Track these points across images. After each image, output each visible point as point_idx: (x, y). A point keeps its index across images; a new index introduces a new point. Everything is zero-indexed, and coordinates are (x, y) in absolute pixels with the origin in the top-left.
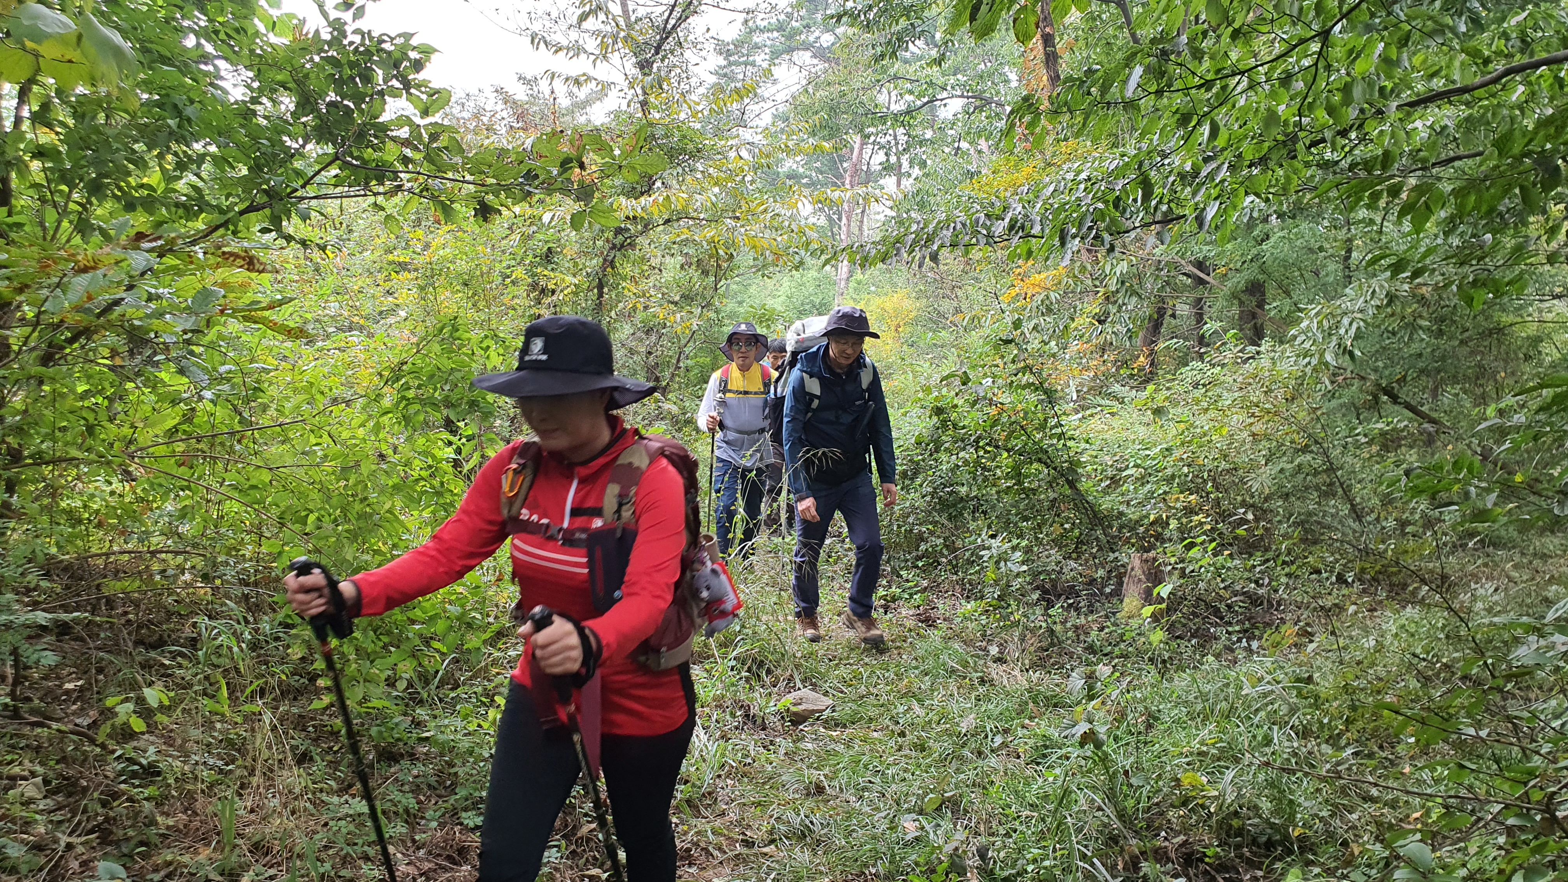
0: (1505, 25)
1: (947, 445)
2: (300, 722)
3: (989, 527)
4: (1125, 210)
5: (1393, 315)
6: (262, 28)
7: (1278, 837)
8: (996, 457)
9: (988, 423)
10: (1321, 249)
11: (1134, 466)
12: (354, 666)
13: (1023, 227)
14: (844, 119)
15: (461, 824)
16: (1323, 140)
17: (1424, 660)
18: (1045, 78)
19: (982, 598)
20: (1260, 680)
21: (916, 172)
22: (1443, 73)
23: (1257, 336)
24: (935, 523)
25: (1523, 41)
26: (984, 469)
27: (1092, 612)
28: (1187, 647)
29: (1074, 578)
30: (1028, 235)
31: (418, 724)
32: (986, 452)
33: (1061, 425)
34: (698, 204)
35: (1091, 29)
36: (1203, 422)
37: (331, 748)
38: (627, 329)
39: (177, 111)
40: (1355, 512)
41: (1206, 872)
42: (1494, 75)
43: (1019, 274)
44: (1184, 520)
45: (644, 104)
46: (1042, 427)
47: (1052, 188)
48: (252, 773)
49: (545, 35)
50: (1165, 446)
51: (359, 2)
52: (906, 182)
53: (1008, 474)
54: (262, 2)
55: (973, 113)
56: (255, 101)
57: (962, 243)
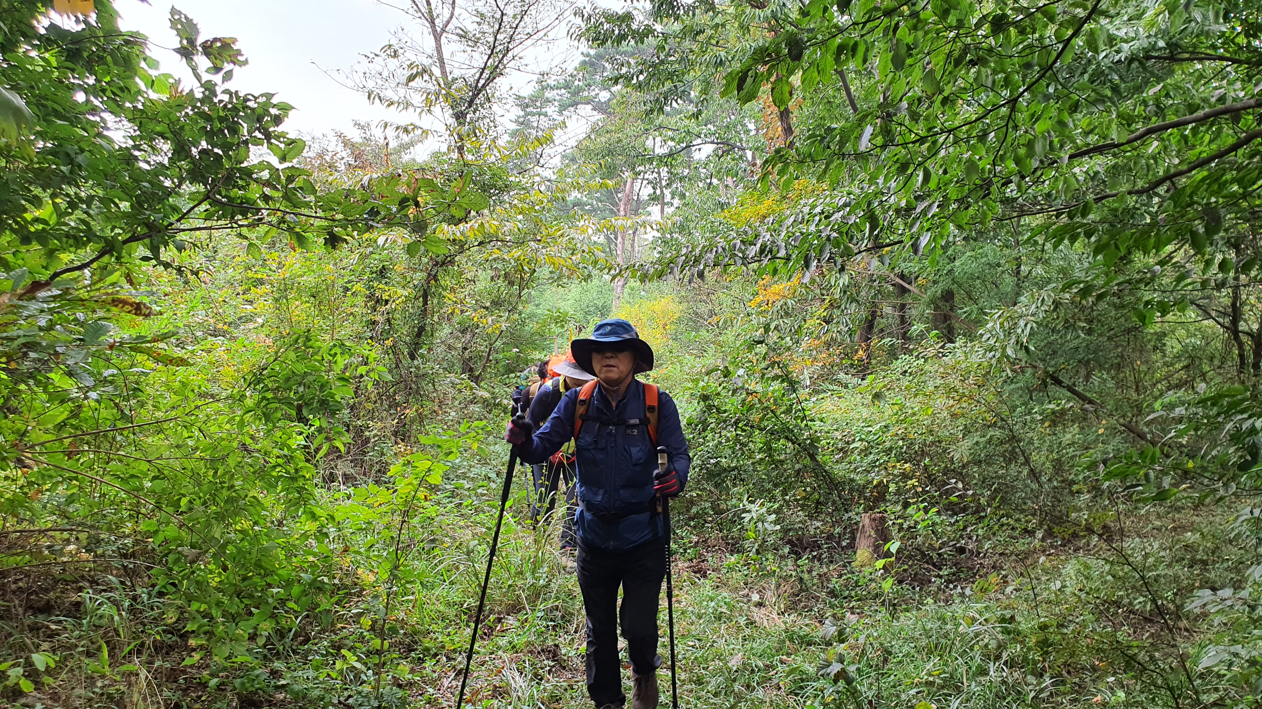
0: (1144, 95)
1: (712, 426)
2: (172, 675)
3: (748, 493)
4: (852, 238)
5: (1058, 318)
6: (142, 86)
8: (751, 434)
9: (745, 408)
10: (999, 264)
11: (860, 440)
12: (221, 627)
13: (771, 251)
14: (620, 160)
18: (780, 129)
19: (743, 551)
20: (973, 621)
21: (676, 202)
23: (952, 335)
24: (704, 490)
25: (1158, 107)
26: (742, 444)
27: (832, 562)
28: (909, 590)
29: (817, 535)
30: (776, 257)
31: (275, 674)
32: (745, 431)
33: (804, 410)
34: (506, 229)
35: (815, 91)
36: (914, 404)
37: (199, 697)
38: (447, 330)
39: (70, 160)
40: (1034, 475)
42: (1138, 133)
43: (763, 285)
44: (901, 484)
45: (461, 148)
46: (787, 410)
47: (792, 219)
49: (378, 91)
50: (883, 424)
51: (228, 67)
52: (669, 210)
53: (761, 449)
54: (143, 64)
55: (722, 156)
56: (137, 147)
57: (723, 263)
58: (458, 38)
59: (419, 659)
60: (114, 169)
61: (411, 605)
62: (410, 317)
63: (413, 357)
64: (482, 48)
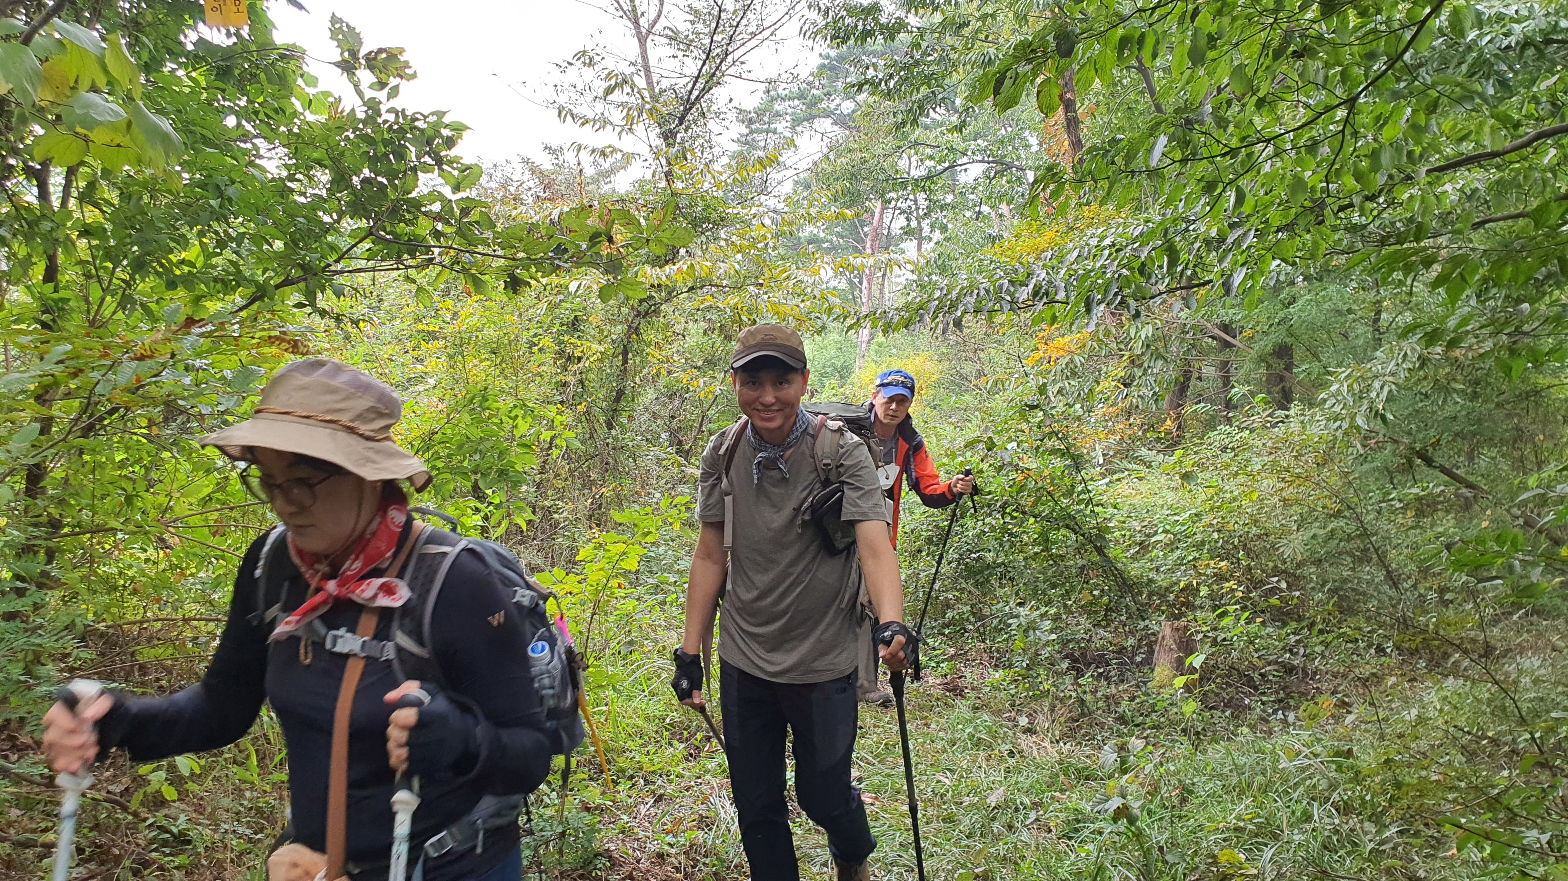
0: (1535, 89)
1: (973, 510)
3: (1017, 594)
4: (1150, 277)
5: (1425, 378)
6: (299, 107)
8: (1023, 522)
9: (1014, 488)
10: (1350, 311)
11: (1163, 532)
13: (1047, 294)
14: (866, 186)
16: (1351, 205)
17: (1469, 733)
18: (1066, 143)
19: (1010, 666)
20: (1298, 755)
21: (937, 236)
22: (1472, 137)
23: (1284, 400)
24: (961, 590)
25: (1554, 104)
26: (1011, 535)
27: (1123, 681)
28: (1221, 717)
29: (1103, 647)
30: (1053, 301)
32: (1013, 518)
33: (1089, 491)
34: (721, 271)
35: (1112, 94)
36: (1232, 487)
38: (650, 394)
39: (220, 193)
40: (1392, 579)
42: (1525, 138)
43: (1043, 338)
44: (1215, 587)
45: (668, 175)
46: (1069, 493)
47: (1075, 254)
49: (571, 107)
50: (1194, 511)
51: (393, 81)
52: (927, 246)
53: (1035, 540)
54: (300, 82)
55: (994, 177)
56: (291, 178)
57: (987, 309)
58: (667, 41)
60: (267, 201)
61: (604, 717)
62: (607, 379)
63: (610, 426)
64: (696, 53)
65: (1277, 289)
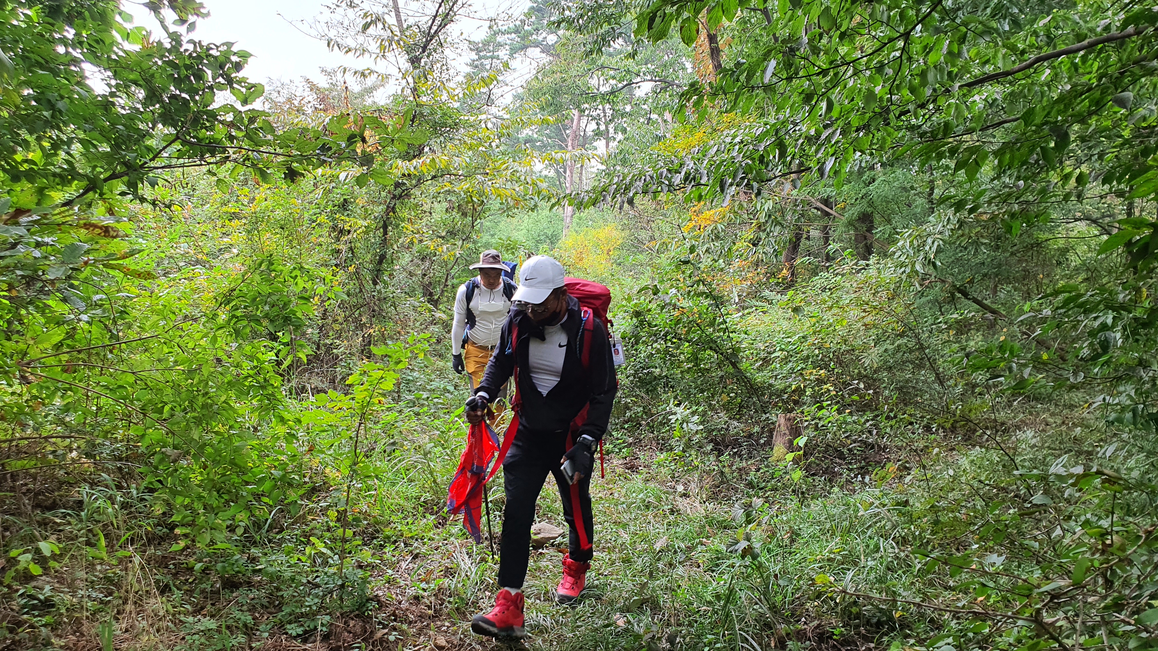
0: (1035, 26)
1: (644, 339)
2: (162, 562)
3: (675, 398)
4: (767, 165)
5: (963, 235)
6: (118, 37)
7: (885, 619)
8: (679, 346)
9: (673, 322)
10: (912, 188)
11: (780, 350)
12: (202, 518)
13: (694, 178)
14: (566, 98)
15: (286, 633)
16: (908, 111)
17: (988, 485)
18: (711, 66)
19: (671, 449)
20: (871, 505)
21: (620, 136)
22: (992, 62)
23: (867, 252)
24: (637, 396)
25: (1048, 37)
26: (672, 355)
27: (751, 458)
28: (820, 480)
29: (738, 433)
30: (699, 184)
31: (253, 560)
32: (673, 343)
33: (727, 322)
34: (457, 164)
35: (743, 30)
36: (829, 317)
37: (187, 580)
38: (406, 257)
39: (51, 106)
40: (939, 379)
41: (834, 646)
42: (1028, 62)
43: (695, 211)
44: (817, 388)
45: (414, 90)
46: (712, 324)
47: (715, 149)
48: (125, 602)
49: (339, 40)
50: (801, 335)
51: (192, 19)
52: (613, 144)
53: (688, 359)
54: (118, 18)
55: (660, 92)
56: (113, 95)
57: (651, 190)
59: (381, 545)
60: (93, 114)
61: (373, 499)
62: (371, 246)
63: (375, 283)
65: (861, 172)
